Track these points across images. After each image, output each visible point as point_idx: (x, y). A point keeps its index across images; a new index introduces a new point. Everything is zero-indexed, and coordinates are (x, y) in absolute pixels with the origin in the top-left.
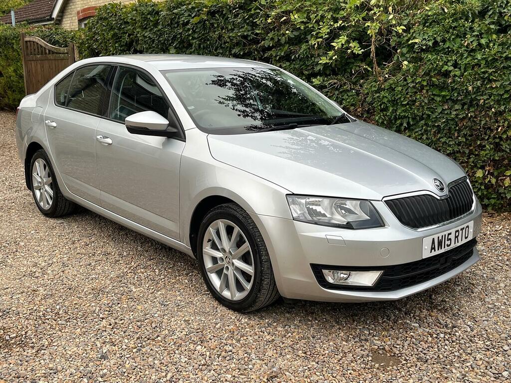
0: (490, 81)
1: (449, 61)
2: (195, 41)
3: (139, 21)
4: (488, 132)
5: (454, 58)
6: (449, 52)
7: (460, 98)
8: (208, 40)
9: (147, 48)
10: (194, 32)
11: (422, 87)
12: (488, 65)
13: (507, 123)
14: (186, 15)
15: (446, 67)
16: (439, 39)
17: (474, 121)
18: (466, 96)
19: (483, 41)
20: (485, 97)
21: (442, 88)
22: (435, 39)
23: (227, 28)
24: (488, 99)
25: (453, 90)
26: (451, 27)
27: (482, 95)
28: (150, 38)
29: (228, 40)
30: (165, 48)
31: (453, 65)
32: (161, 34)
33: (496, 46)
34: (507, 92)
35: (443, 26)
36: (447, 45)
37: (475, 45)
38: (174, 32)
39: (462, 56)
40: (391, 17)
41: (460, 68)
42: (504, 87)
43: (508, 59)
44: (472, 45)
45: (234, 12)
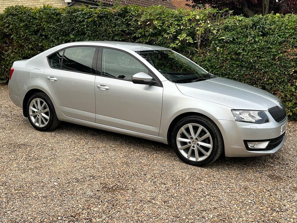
0: (260, 57)
1: (240, 48)
2: (88, 32)
4: (259, 81)
5: (243, 46)
6: (240, 43)
7: (246, 65)
8: (97, 31)
9: (51, 34)
10: (87, 26)
11: (227, 60)
12: (260, 50)
13: (269, 76)
14: (81, 17)
15: (239, 51)
16: (235, 37)
17: (252, 76)
18: (249, 64)
19: (257, 39)
20: (259, 65)
21: (237, 60)
22: (233, 37)
23: (111, 26)
24: (260, 66)
25: (242, 61)
26: (240, 32)
27: (257, 64)
28: (54, 28)
29: (111, 32)
30: (64, 34)
31: (242, 50)
32: (62, 26)
33: (263, 42)
34: (270, 63)
35: (237, 32)
36: (239, 40)
37: (253, 41)
38: (73, 26)
39: (247, 45)
40: (209, 26)
41: (246, 51)
42: (268, 61)
43: (269, 48)
44: (252, 41)
45: (115, 17)
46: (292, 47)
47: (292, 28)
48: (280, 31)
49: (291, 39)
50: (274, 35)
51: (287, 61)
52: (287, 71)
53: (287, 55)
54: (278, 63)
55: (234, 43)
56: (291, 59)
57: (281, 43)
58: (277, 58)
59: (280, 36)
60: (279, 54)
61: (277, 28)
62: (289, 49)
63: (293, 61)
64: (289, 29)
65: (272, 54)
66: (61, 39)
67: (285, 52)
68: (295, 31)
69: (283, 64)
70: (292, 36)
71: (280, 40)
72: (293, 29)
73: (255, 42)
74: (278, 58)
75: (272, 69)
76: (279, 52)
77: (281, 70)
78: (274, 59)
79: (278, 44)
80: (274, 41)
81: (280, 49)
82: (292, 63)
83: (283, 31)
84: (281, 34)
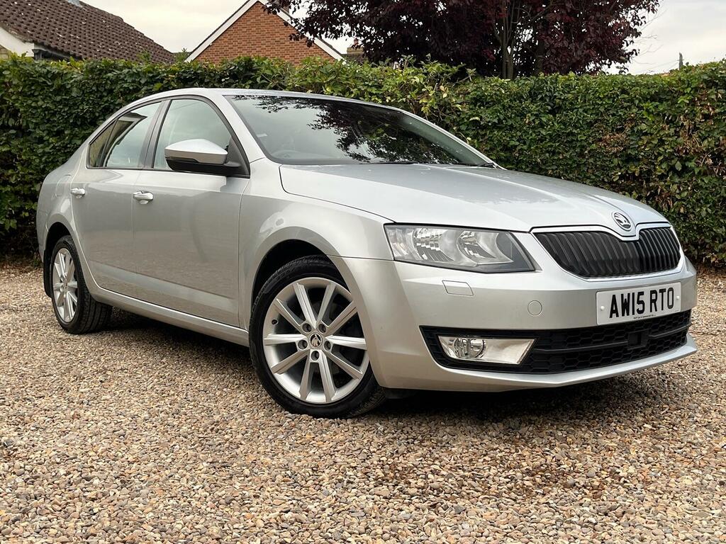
0: (554, 153)
1: (513, 136)
3: (17, 86)
5: (519, 134)
6: (512, 127)
9: (36, 124)
12: (552, 139)
14: (130, 80)
15: (512, 143)
16: (502, 117)
18: (533, 168)
19: (544, 119)
20: (555, 167)
21: (506, 161)
22: (498, 116)
24: (556, 169)
25: (519, 162)
26: (510, 106)
27: (549, 166)
28: (47, 109)
30: (79, 123)
31: (518, 141)
32: (75, 104)
33: (556, 124)
34: (574, 162)
35: (504, 106)
36: (510, 122)
37: (537, 123)
38: (106, 102)
39: (525, 132)
40: (445, 95)
41: (525, 143)
42: (571, 158)
43: (571, 134)
44: (534, 123)
45: (223, 80)
46: (613, 131)
47: (607, 95)
48: (585, 101)
49: (609, 115)
50: (576, 110)
51: (605, 156)
52: (608, 175)
53: (605, 146)
54: (591, 160)
55: (500, 129)
56: (614, 153)
57: (590, 125)
58: (586, 152)
59: (585, 111)
60: (590, 144)
61: (580, 97)
62: (606, 135)
63: (616, 157)
64: (601, 99)
65: (578, 144)
66: (70, 134)
67: (600, 140)
68: (613, 101)
69: (599, 163)
70: (609, 110)
71: (590, 118)
72: (609, 99)
73: (542, 125)
74: (589, 152)
75: (579, 174)
76: (590, 142)
77: (596, 175)
78: (581, 155)
79: (585, 127)
80: (578, 122)
81: (589, 136)
82: (616, 161)
83: (591, 102)
84: (588, 107)
